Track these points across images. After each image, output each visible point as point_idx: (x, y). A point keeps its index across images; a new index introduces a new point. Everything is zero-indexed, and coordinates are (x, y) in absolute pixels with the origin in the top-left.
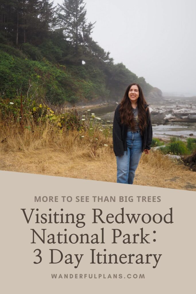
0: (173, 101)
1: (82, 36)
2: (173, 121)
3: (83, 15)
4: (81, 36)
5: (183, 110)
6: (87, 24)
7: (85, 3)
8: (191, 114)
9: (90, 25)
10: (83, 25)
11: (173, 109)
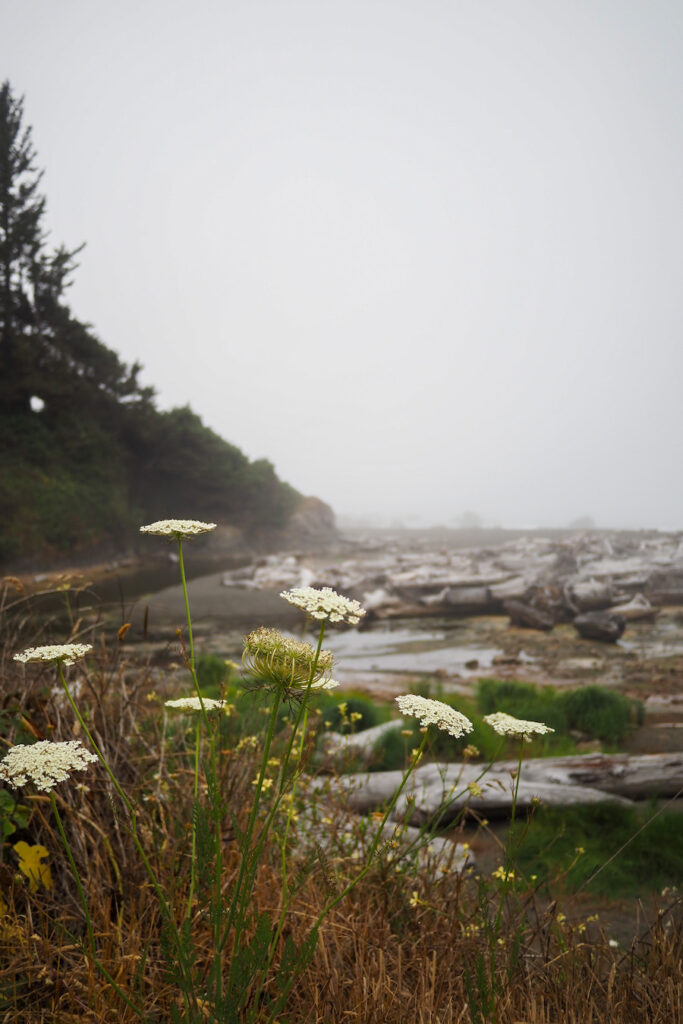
0: (373, 543)
1: (31, 298)
2: (393, 617)
3: (33, 216)
4: (23, 297)
5: (424, 572)
6: (48, 251)
7: (38, 172)
8: (454, 586)
9: (62, 257)
10: (31, 255)
11: (388, 573)
